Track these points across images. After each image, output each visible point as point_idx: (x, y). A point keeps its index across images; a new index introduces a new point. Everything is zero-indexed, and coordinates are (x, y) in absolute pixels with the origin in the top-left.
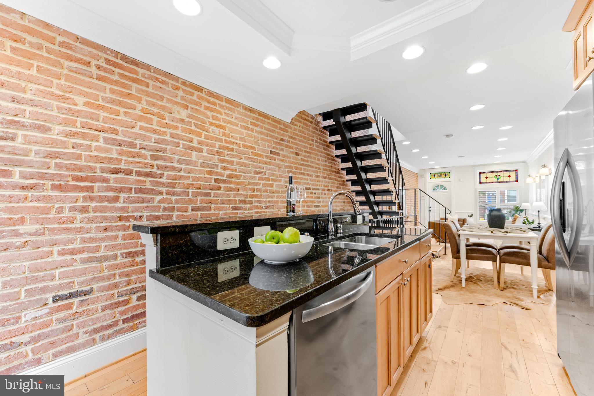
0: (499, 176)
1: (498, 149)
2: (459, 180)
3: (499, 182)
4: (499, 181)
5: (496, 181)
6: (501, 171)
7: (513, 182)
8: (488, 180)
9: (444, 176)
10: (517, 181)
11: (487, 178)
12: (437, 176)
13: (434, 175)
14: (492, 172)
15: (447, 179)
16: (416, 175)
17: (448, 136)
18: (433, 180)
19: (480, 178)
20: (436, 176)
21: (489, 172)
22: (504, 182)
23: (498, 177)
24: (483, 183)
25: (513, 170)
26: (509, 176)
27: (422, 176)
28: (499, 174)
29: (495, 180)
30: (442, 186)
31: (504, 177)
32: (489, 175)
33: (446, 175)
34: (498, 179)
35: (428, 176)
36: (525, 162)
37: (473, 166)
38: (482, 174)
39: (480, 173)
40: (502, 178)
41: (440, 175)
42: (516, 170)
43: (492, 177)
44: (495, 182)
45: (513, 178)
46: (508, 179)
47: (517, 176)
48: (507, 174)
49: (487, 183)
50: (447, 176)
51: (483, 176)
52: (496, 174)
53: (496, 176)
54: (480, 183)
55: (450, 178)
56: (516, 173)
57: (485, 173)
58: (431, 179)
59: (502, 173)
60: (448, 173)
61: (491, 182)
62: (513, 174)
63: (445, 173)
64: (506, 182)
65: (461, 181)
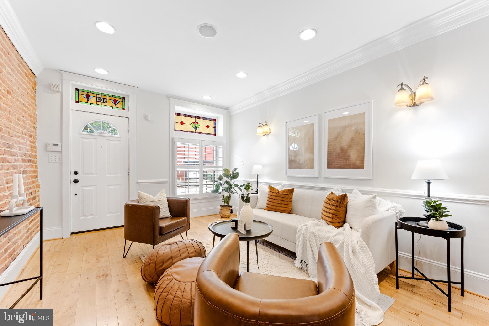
0: (197, 123)
2: (146, 118)
3: (197, 133)
5: (194, 130)
6: (199, 118)
7: (212, 134)
8: (185, 127)
9: (111, 103)
10: (215, 135)
11: (182, 123)
13: (88, 96)
14: (189, 116)
15: (117, 111)
16: (33, 80)
18: (84, 106)
19: (175, 122)
20: (93, 100)
21: (185, 115)
22: (202, 133)
24: (179, 130)
25: (212, 120)
26: (208, 127)
28: (198, 120)
29: (192, 129)
30: (106, 125)
31: (203, 126)
32: (185, 120)
33: (115, 101)
34: (196, 128)
36: (227, 109)
38: (176, 117)
39: (176, 114)
40: (200, 127)
41: (102, 100)
42: (214, 120)
43: (188, 124)
44: (192, 132)
45: (211, 130)
46: (205, 130)
48: (205, 123)
49: (183, 131)
50: (119, 105)
51: (178, 119)
52: (192, 120)
53: (194, 123)
54: (175, 130)
55: (124, 109)
56: (215, 123)
57: (180, 115)
58: (77, 102)
59: (200, 120)
60: (122, 100)
61: (188, 132)
62: (211, 124)
63: (114, 98)
64: (205, 134)
65: (147, 120)
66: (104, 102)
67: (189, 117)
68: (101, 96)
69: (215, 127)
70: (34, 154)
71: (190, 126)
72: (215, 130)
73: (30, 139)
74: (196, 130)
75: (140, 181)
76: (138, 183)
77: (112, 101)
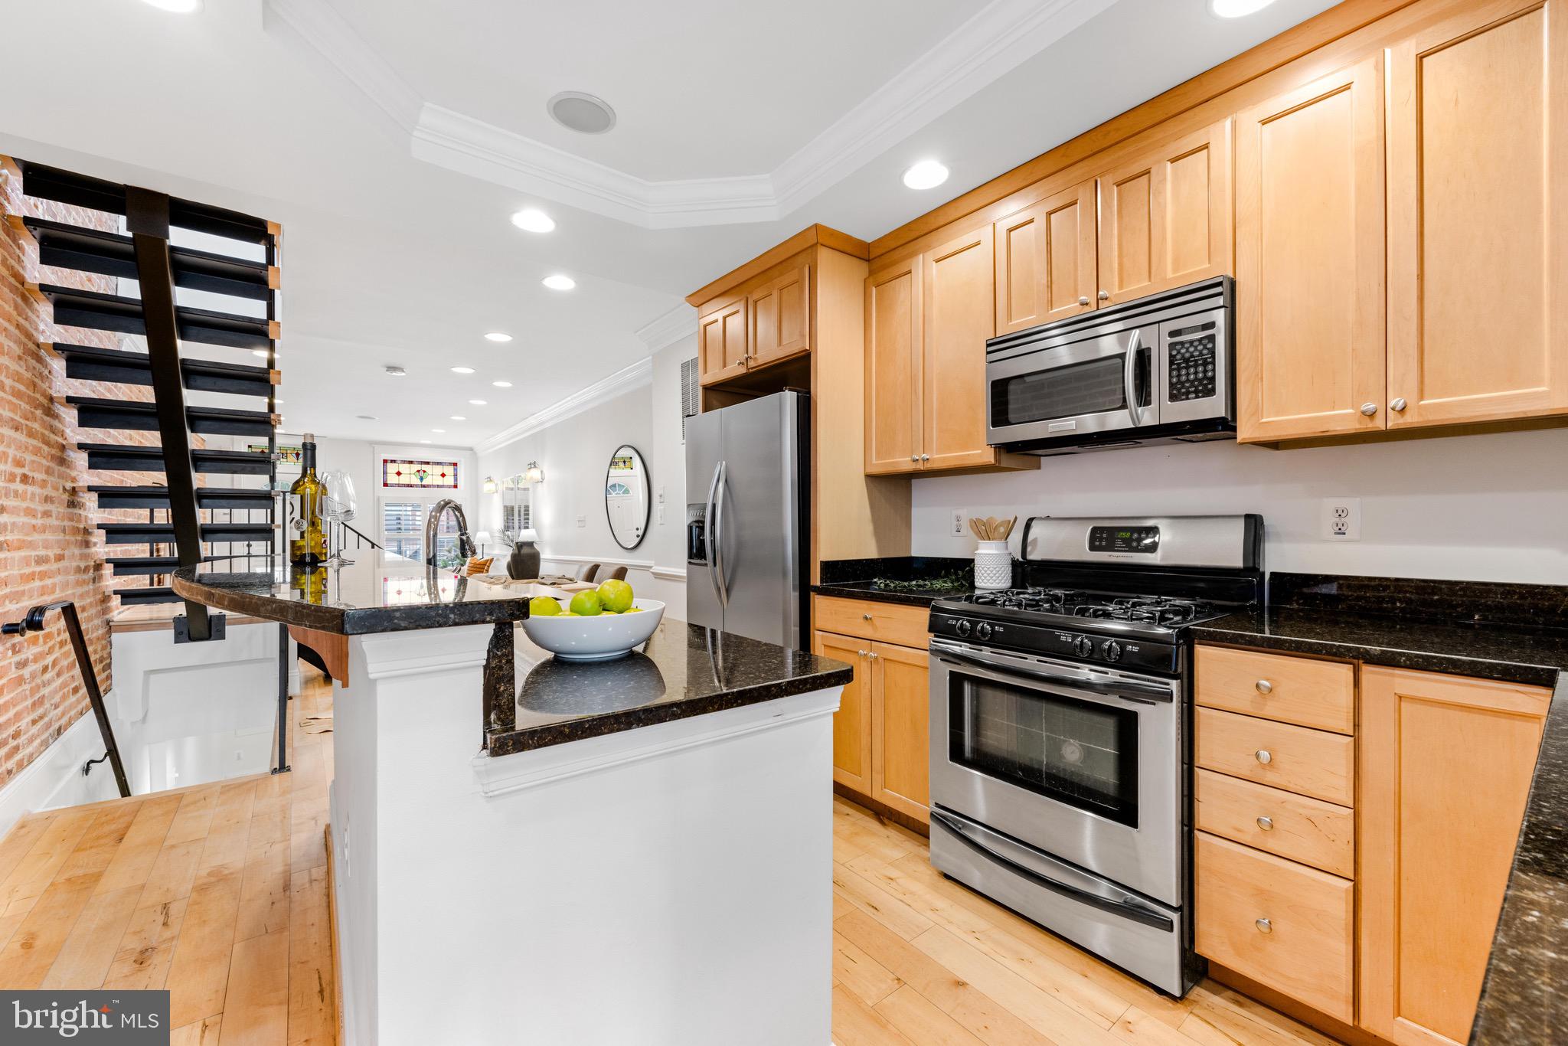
0: (424, 472)
1: (453, 418)
3: (424, 486)
4: (424, 483)
5: (418, 482)
6: (428, 463)
7: (449, 487)
8: (403, 480)
9: (292, 458)
10: (455, 486)
11: (399, 474)
14: (411, 462)
17: (391, 368)
19: (385, 473)
21: (404, 462)
22: (434, 486)
23: (422, 473)
24: (392, 485)
25: (450, 464)
26: (443, 475)
28: (425, 467)
29: (415, 481)
31: (433, 475)
32: (403, 468)
33: (297, 455)
34: (422, 479)
36: (471, 449)
37: (372, 443)
38: (389, 465)
39: (385, 461)
40: (430, 477)
41: (282, 454)
42: (455, 464)
43: (409, 474)
44: (416, 486)
45: (449, 480)
46: (439, 481)
48: (439, 469)
49: (399, 485)
51: (392, 469)
52: (416, 467)
53: (418, 471)
54: (386, 485)
56: (455, 470)
57: (395, 463)
59: (430, 466)
61: (408, 486)
62: (449, 470)
63: (295, 452)
64: (438, 486)
66: (282, 458)
69: (455, 475)
71: (413, 476)
72: (456, 480)
74: (421, 483)
77: (294, 455)
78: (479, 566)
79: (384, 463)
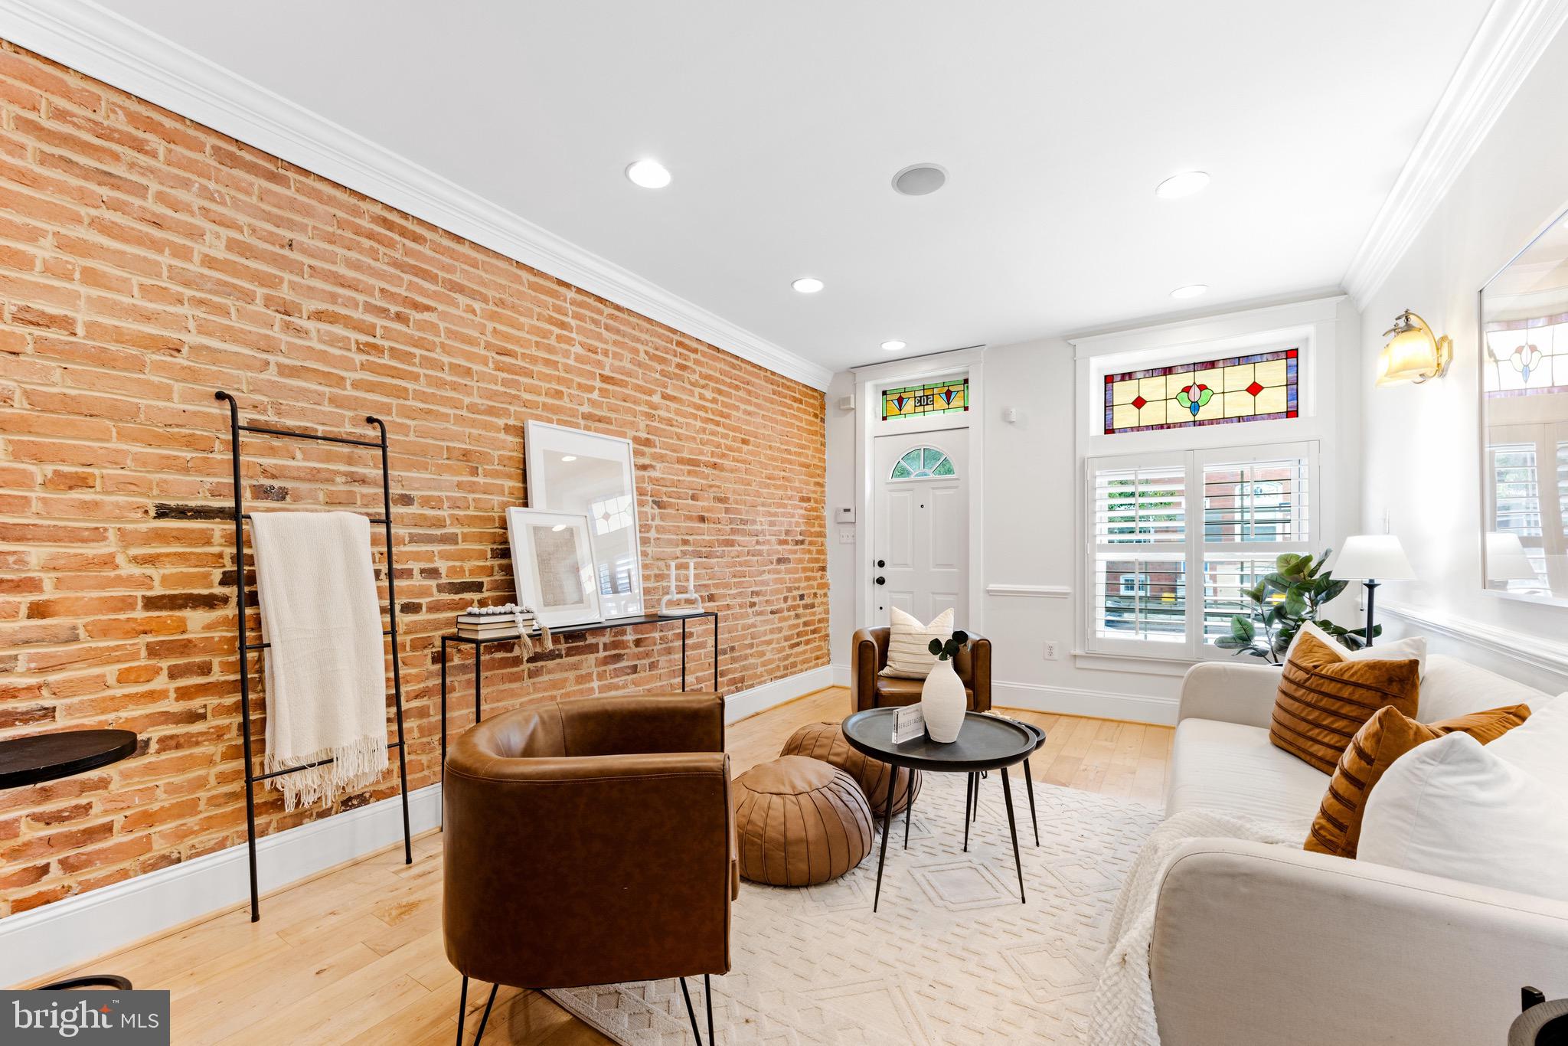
0: (1202, 388)
2: (1006, 418)
3: (1201, 423)
4: (1199, 417)
5: (1186, 416)
6: (1211, 365)
7: (1274, 416)
8: (1151, 414)
9: (940, 402)
10: (1292, 413)
11: (1139, 402)
12: (911, 402)
13: (900, 400)
14: (1167, 371)
15: (952, 416)
16: (816, 402)
18: (896, 423)
19: (1108, 406)
20: (909, 405)
21: (1152, 373)
22: (1228, 420)
23: (1195, 393)
24: (1124, 430)
25: (1276, 355)
26: (1255, 389)
27: (846, 407)
28: (1203, 377)
29: (1180, 412)
30: (930, 455)
31: (1227, 393)
32: (1151, 388)
33: (949, 394)
34: (1195, 407)
35: (870, 404)
36: (1341, 290)
37: (1074, 340)
38: (1118, 387)
39: (1109, 379)
40: (1217, 400)
41: (924, 400)
42: (1292, 354)
43: (1164, 400)
44: (1181, 425)
45: (1274, 399)
46: (1244, 404)
47: (1292, 386)
48: (1243, 376)
49: (1139, 429)
50: (957, 401)
51: (1124, 392)
52: (1186, 379)
53: (1187, 390)
54: (1109, 431)
55: (966, 409)
56: (1292, 368)
57: (1130, 379)
58: (884, 418)
59: (1216, 373)
60: (961, 387)
61: (1161, 427)
62: (1273, 372)
63: (946, 389)
64: (1239, 419)
65: (1011, 422)
66: (927, 404)
67: (1165, 374)
68: (921, 393)
69: (1293, 383)
70: (817, 529)
71: (1173, 402)
72: (1293, 396)
73: (805, 505)
74: (1194, 416)
75: (992, 587)
76: (988, 592)
77: (944, 396)
78: (1330, 688)
79: (1106, 383)
